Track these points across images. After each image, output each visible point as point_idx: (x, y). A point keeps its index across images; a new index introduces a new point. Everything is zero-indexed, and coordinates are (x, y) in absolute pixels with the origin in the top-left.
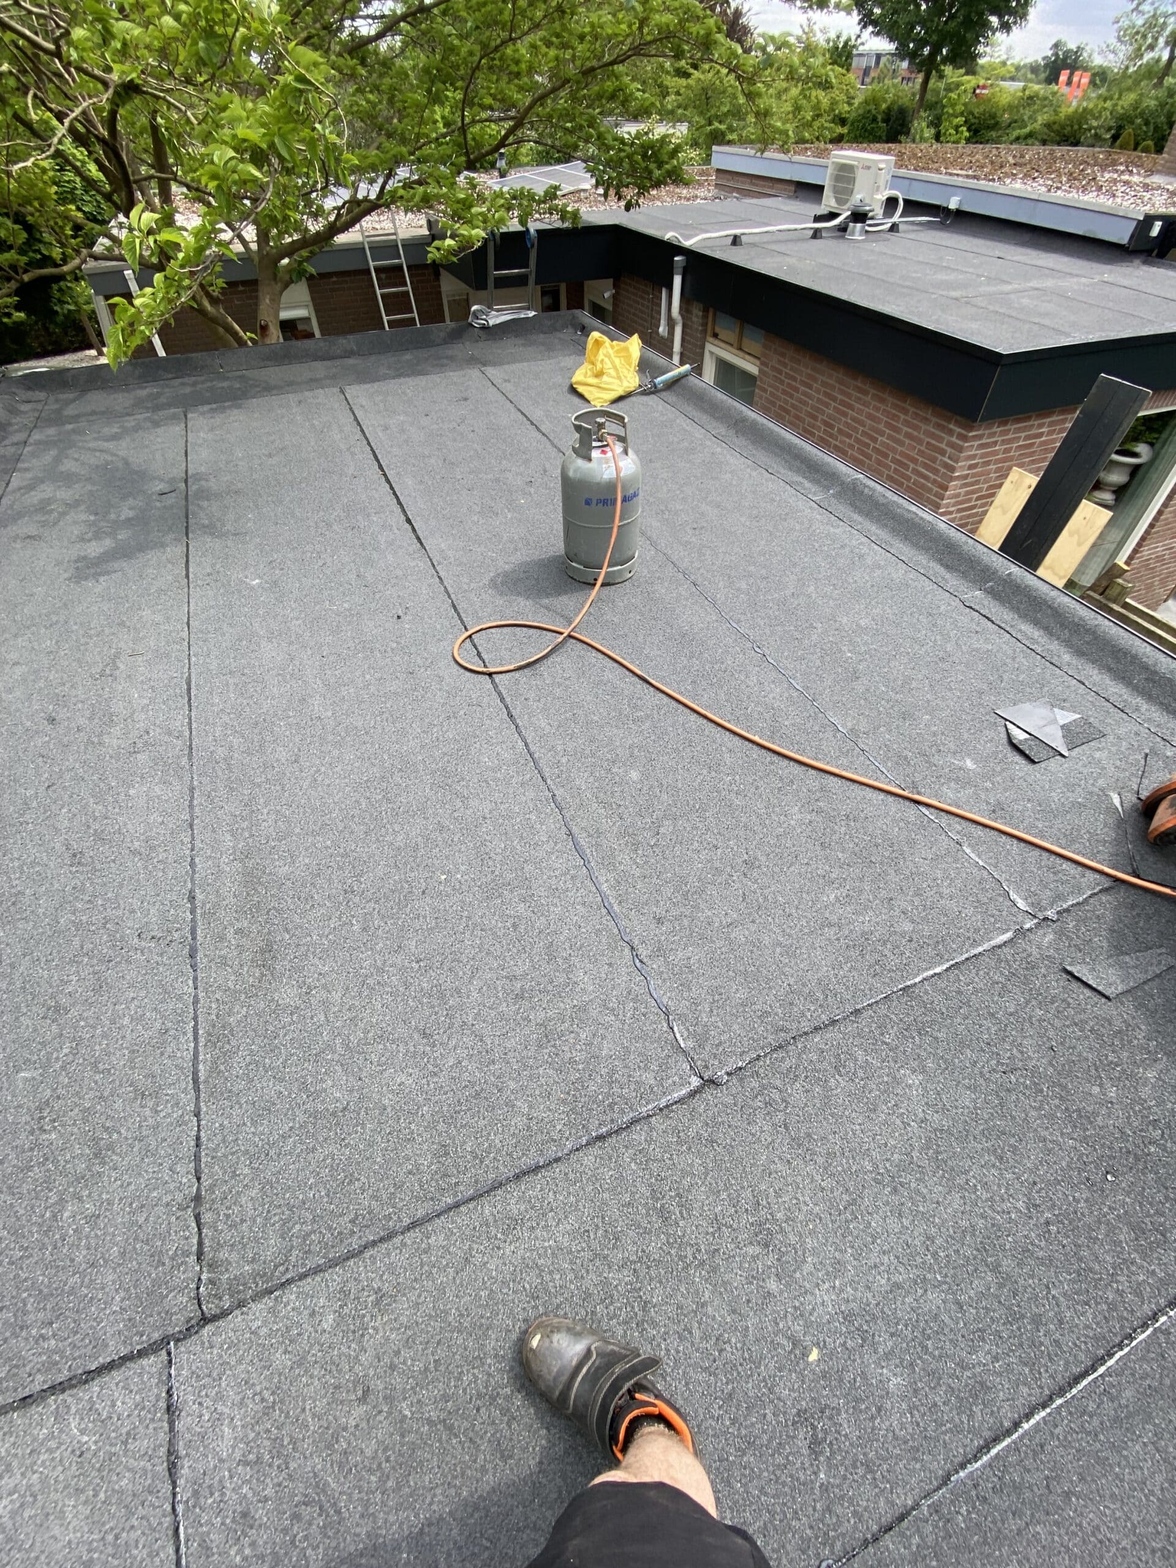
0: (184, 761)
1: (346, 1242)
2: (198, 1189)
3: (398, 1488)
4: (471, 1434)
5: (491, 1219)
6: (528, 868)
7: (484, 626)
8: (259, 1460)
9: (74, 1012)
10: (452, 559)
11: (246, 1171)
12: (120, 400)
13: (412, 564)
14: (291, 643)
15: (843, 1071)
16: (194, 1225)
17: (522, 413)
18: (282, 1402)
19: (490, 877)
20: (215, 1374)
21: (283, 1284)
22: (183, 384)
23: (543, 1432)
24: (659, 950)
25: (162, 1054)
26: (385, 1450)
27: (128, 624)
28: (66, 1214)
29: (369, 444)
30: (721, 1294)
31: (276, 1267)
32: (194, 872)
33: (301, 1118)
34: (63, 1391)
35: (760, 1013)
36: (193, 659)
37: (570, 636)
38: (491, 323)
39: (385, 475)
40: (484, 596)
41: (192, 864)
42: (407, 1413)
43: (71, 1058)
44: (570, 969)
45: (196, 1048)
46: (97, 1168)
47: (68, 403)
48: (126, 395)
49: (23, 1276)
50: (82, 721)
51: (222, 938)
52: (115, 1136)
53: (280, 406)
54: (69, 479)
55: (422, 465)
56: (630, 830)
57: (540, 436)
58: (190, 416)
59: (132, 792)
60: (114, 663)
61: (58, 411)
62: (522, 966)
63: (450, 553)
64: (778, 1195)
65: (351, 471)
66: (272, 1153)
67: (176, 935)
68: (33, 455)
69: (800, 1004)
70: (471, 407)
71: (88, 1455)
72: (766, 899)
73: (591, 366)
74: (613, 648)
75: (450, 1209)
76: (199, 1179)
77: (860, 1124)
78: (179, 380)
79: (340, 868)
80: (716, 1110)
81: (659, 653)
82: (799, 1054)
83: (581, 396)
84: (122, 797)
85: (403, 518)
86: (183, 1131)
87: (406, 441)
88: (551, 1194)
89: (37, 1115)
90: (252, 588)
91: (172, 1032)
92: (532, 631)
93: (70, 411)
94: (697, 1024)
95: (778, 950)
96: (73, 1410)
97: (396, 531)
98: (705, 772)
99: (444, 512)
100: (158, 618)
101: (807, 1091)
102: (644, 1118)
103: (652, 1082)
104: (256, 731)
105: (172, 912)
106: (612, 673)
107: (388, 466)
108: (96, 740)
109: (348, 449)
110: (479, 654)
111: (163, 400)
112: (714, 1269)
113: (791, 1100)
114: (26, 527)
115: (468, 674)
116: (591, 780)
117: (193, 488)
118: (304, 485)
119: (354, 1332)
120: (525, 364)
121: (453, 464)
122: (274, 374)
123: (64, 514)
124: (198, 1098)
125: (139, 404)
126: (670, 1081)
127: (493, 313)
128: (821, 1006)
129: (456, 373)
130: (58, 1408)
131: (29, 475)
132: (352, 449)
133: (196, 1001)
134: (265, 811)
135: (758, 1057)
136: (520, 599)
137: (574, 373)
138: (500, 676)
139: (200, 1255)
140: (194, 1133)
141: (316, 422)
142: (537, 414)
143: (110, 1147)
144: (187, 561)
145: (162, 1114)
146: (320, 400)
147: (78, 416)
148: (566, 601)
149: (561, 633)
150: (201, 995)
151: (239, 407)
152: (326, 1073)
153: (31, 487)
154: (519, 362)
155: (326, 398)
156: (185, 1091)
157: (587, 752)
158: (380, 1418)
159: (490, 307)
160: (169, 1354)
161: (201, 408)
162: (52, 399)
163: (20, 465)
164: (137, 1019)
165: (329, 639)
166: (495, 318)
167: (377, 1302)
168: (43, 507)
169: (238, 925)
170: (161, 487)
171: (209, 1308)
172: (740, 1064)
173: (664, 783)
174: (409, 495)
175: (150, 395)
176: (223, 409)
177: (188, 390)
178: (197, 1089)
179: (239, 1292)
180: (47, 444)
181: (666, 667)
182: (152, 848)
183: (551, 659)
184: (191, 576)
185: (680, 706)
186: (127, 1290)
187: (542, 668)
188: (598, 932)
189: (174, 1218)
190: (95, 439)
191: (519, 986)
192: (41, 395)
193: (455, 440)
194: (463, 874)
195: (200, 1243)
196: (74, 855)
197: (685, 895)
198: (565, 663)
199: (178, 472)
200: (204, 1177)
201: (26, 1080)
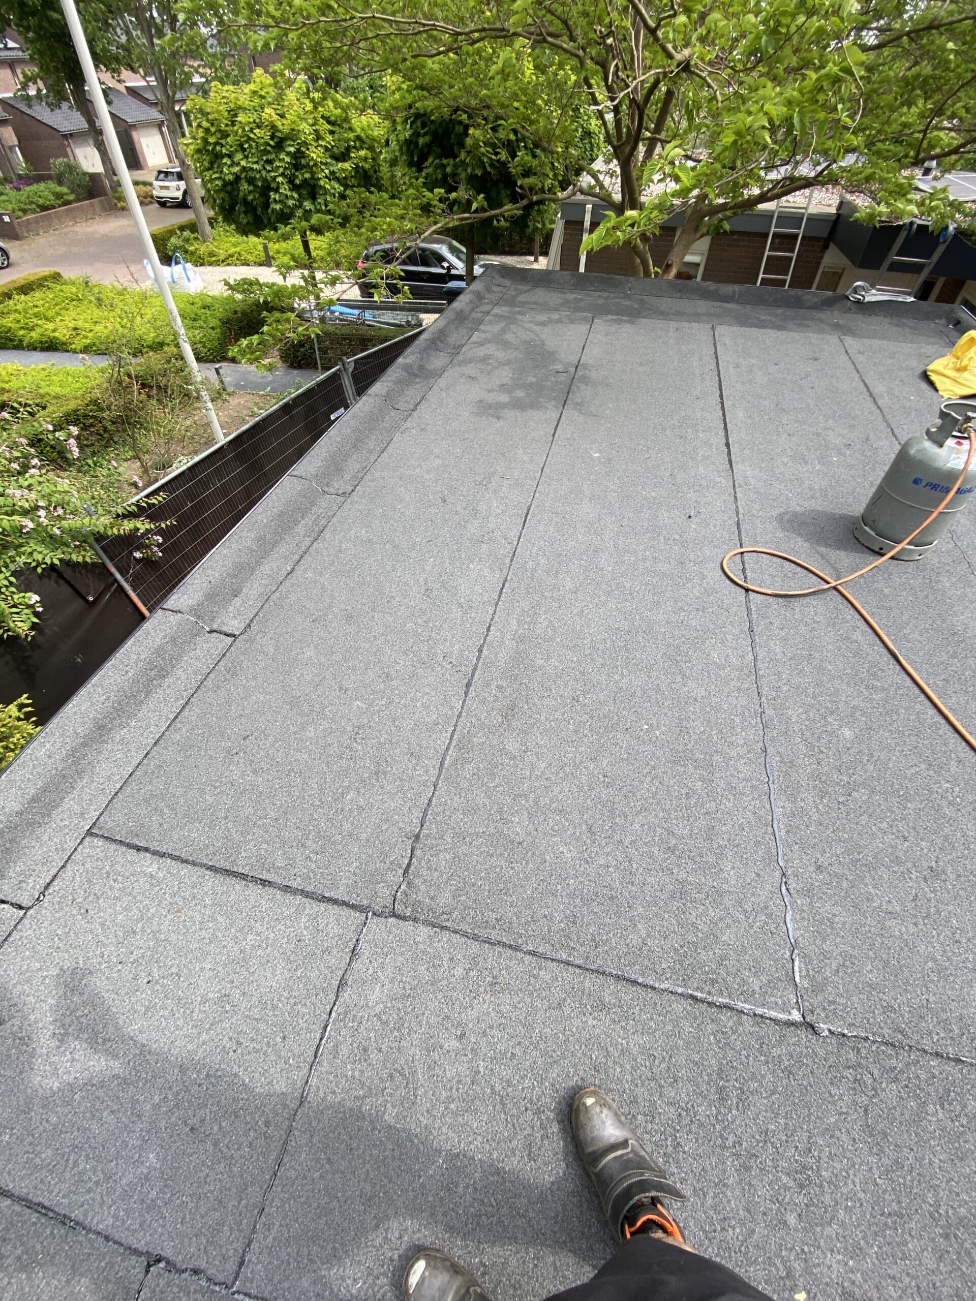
0: (508, 560)
1: (488, 930)
2: (420, 831)
3: (455, 1114)
4: (515, 1121)
5: (587, 991)
6: (716, 758)
7: (759, 550)
8: (386, 1023)
9: (394, 683)
10: (752, 487)
11: (449, 840)
12: (554, 298)
13: (717, 479)
14: (604, 508)
15: (947, 1106)
16: (409, 851)
17: (865, 384)
18: (414, 998)
19: (681, 748)
20: (385, 950)
21: (443, 927)
22: (600, 297)
23: (563, 1165)
24: (808, 891)
25: (430, 736)
26: (459, 1082)
27: (507, 455)
28: (349, 797)
29: (719, 376)
30: (744, 1189)
31: (443, 913)
32: (487, 635)
33: (491, 830)
34: (307, 897)
35: (885, 1004)
36: (537, 495)
37: (835, 588)
38: (867, 299)
39: (722, 403)
40: (767, 525)
41: (488, 629)
42: (482, 1070)
43: (384, 708)
44: (720, 856)
45: (450, 743)
46: (373, 781)
47: (522, 292)
48: (560, 295)
49: (315, 817)
50: (459, 508)
51: (488, 685)
52: (389, 769)
53: (661, 329)
54: (506, 345)
55: (756, 404)
56: (824, 778)
57: (874, 408)
58: (595, 321)
59: (471, 566)
60: (490, 479)
61: (515, 297)
62: (682, 829)
63: (753, 481)
64: (831, 1157)
65: (697, 392)
66: (467, 840)
67: (463, 669)
68: (491, 323)
69: (930, 1023)
70: (819, 367)
71: (303, 944)
72: (939, 912)
73: (954, 360)
74: (872, 614)
75: (562, 962)
76: (422, 826)
77: (940, 1160)
78: (598, 293)
79: (576, 680)
80: (805, 1050)
81: (919, 638)
82: (909, 1064)
83: (931, 384)
84: (465, 566)
85: (724, 441)
86: (424, 790)
87: (750, 381)
88: (638, 1008)
89: (356, 730)
90: (592, 459)
91: (440, 726)
92: (799, 569)
93: (521, 298)
94: (818, 972)
95: (930, 964)
96: (306, 912)
97: (714, 450)
98: (923, 766)
99: (760, 447)
100: (526, 458)
101: (901, 1098)
102: (737, 1010)
103: (757, 989)
104: (558, 560)
105: (466, 653)
106: (862, 635)
107: (728, 397)
108: (463, 523)
109: (701, 375)
110: (744, 570)
111: (582, 304)
112: (748, 1169)
113: (882, 1095)
114: (470, 370)
115: (728, 582)
116: (804, 717)
117: (579, 373)
118: (657, 393)
119: (471, 991)
120: (885, 342)
121: (783, 410)
122: (665, 303)
123: (497, 368)
124: (439, 776)
125: (565, 303)
126: (773, 999)
127: (874, 291)
128: (952, 1039)
129: (816, 336)
130: (299, 905)
131: (483, 336)
132: (704, 376)
133: (459, 716)
134: (543, 617)
135: (866, 1039)
136: (799, 539)
137: (933, 361)
138: (755, 594)
139: (406, 871)
140: (429, 796)
141: (683, 348)
142: (879, 388)
143: (385, 773)
144: (557, 425)
145: (417, 773)
146: (693, 331)
147: (525, 303)
148: (844, 558)
149: (828, 583)
150: (464, 714)
151: (632, 323)
152: (517, 811)
153: (481, 344)
154: (880, 339)
155: (699, 331)
156: (434, 766)
157: (810, 691)
158: (465, 1059)
159: (873, 286)
160: (367, 918)
161: (604, 317)
162: (513, 288)
163: (482, 327)
164: (425, 707)
165: (631, 515)
166: (873, 296)
167: (492, 984)
168: (484, 360)
169: (500, 683)
170: (559, 367)
171: (399, 908)
172: (846, 1031)
173: (876, 754)
174: (736, 425)
175: (575, 299)
176: (619, 322)
177: (601, 301)
178: (440, 771)
179: (417, 911)
180: (500, 317)
181: (921, 654)
182: (470, 607)
183: (807, 599)
184: (556, 436)
185: (922, 696)
186: (361, 864)
187: (797, 604)
188: (757, 844)
189: (400, 840)
190: (531, 322)
191: (674, 842)
192: (507, 283)
193: (793, 391)
194: (663, 733)
195: (409, 865)
196: (427, 590)
197: (855, 862)
198: (818, 609)
199: (574, 359)
200: (425, 827)
201: (358, 706)
